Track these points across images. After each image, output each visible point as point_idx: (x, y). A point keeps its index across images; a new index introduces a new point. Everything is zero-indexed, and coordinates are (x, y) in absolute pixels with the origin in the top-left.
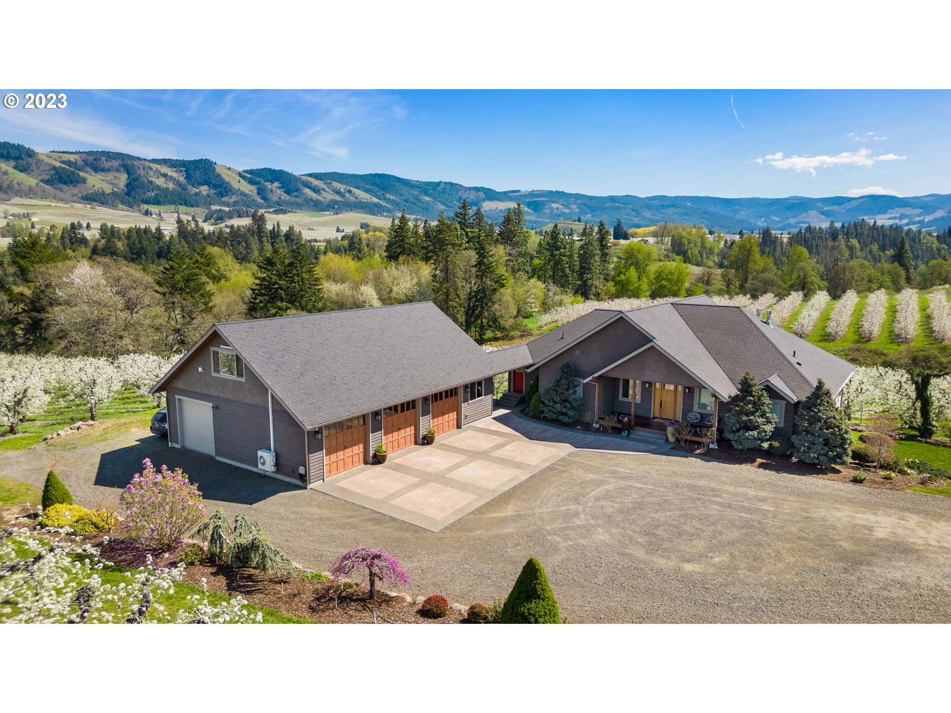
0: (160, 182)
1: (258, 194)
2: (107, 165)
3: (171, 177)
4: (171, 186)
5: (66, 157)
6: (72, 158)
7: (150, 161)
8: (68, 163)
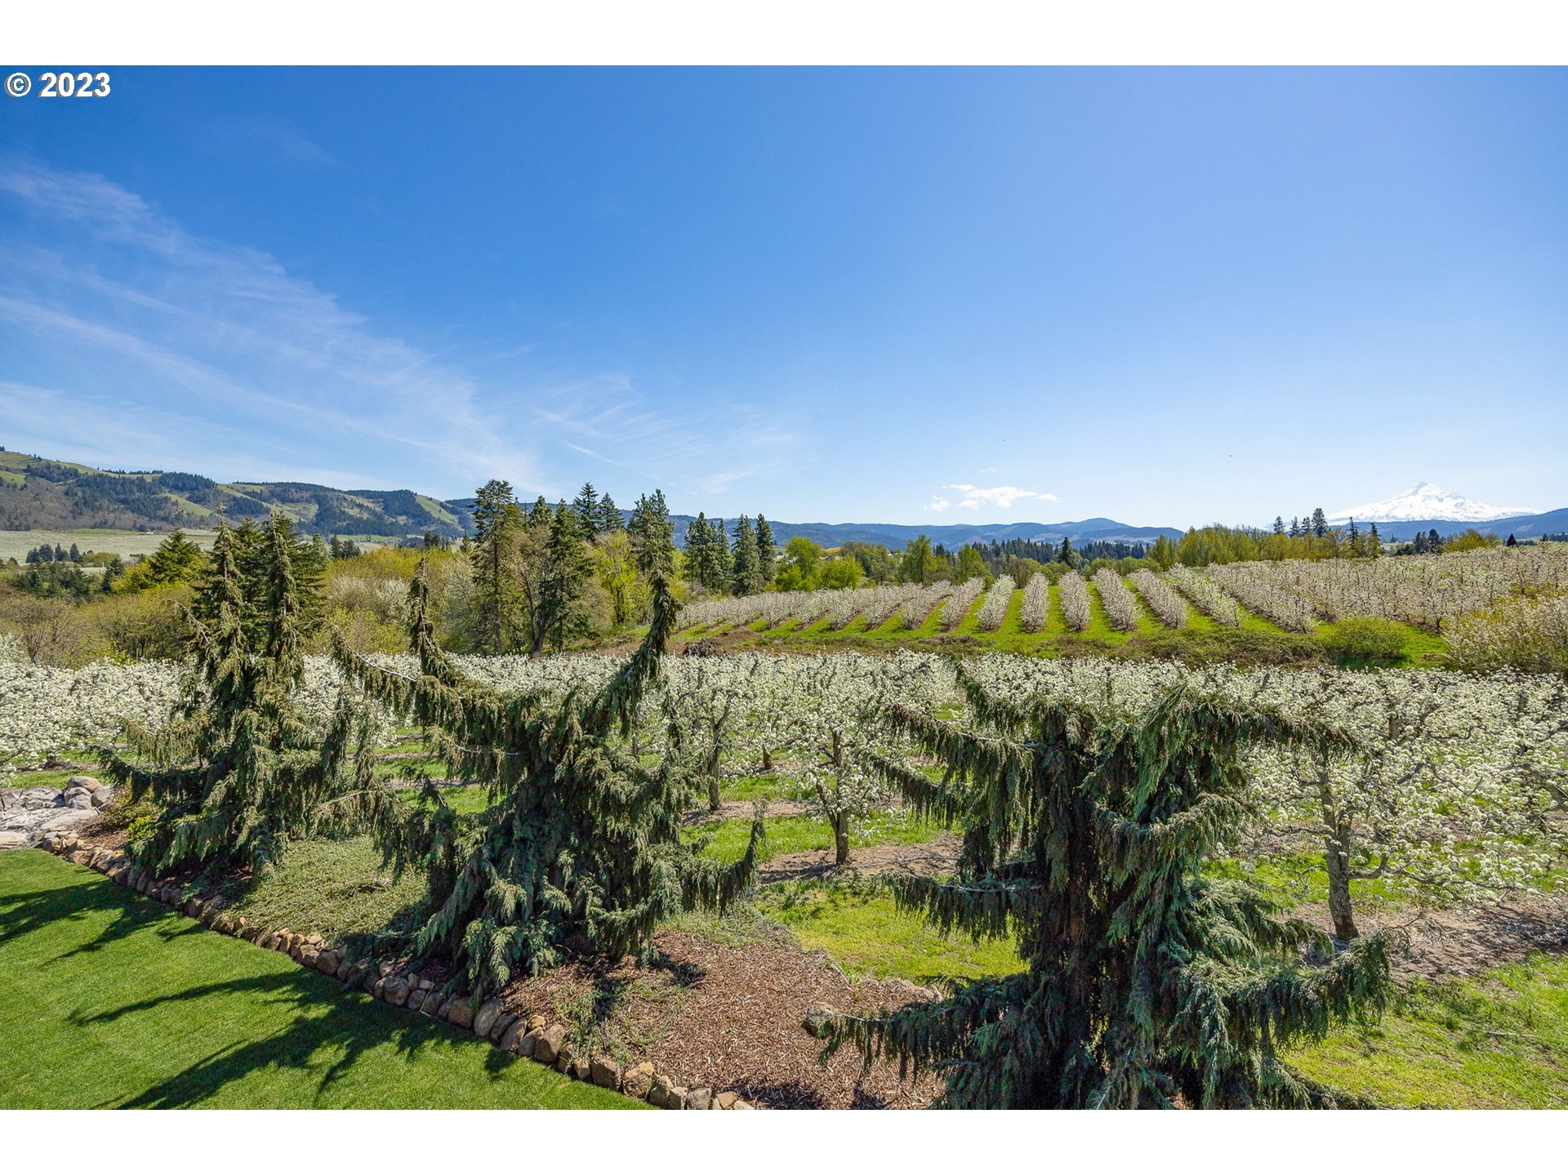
0: (355, 512)
1: (460, 523)
2: (297, 496)
3: (367, 508)
4: (365, 516)
5: (249, 489)
6: (257, 489)
7: (345, 492)
8: (253, 494)
